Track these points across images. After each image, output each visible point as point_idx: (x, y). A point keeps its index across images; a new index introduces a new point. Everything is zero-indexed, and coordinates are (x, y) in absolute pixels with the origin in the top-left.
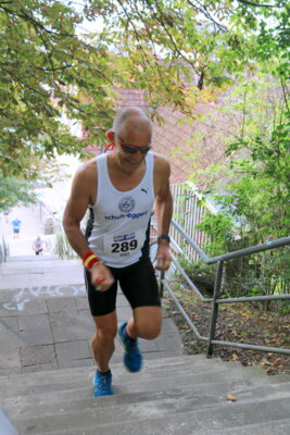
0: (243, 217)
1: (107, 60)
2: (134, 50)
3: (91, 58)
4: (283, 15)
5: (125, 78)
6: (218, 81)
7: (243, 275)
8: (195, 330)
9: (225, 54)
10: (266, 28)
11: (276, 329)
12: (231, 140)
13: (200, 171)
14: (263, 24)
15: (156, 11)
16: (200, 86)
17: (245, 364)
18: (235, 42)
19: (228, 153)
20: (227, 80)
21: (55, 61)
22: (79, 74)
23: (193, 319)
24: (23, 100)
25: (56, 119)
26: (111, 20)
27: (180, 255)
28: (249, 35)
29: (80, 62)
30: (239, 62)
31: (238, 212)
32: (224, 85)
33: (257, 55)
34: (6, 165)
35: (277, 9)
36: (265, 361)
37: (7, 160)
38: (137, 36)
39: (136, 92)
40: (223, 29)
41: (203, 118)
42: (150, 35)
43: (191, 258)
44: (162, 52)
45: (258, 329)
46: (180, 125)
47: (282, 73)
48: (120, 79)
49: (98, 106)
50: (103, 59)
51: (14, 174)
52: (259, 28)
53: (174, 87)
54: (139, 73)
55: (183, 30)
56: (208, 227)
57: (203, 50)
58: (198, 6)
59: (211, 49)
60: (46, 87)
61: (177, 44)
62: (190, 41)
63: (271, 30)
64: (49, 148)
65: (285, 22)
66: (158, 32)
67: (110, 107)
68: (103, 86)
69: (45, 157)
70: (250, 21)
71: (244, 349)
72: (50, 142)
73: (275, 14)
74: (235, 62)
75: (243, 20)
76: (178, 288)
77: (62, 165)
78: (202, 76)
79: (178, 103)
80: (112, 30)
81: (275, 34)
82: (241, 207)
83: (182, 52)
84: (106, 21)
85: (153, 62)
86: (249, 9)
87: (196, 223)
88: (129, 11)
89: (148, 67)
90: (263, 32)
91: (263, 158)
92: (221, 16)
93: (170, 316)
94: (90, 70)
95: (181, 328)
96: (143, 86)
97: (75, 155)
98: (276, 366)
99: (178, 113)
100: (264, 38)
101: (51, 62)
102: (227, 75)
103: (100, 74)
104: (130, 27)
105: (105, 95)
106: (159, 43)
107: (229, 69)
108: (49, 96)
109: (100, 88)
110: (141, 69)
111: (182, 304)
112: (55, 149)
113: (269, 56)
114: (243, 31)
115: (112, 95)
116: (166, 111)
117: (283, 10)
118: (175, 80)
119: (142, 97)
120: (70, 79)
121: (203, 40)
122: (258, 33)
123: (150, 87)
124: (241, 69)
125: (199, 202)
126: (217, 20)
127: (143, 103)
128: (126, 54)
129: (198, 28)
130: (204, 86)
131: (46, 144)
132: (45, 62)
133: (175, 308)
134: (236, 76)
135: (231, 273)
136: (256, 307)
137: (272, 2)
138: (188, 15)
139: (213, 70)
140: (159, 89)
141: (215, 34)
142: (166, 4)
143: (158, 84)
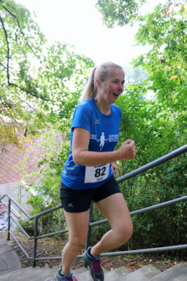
0: (48, 196)
4: (60, 105)
6: (33, 133)
7: (50, 224)
8: (27, 254)
9: (36, 121)
12: (41, 160)
13: (27, 175)
14: (52, 109)
15: (3, 101)
16: (25, 135)
18: (40, 116)
19: (39, 166)
20: (37, 132)
23: (25, 249)
27: (19, 218)
28: (46, 113)
30: (43, 125)
31: (45, 194)
32: (37, 135)
33: (51, 121)
35: (57, 102)
40: (35, 110)
41: (27, 150)
43: (24, 219)
44: (7, 119)
46: (17, 153)
47: (61, 129)
52: (50, 110)
53: (13, 136)
55: (16, 110)
56: (31, 202)
57: (26, 119)
58: (23, 100)
59: (29, 118)
61: (14, 116)
62: (19, 115)
63: (55, 111)
65: (61, 107)
66: (4, 110)
70: (46, 107)
71: (51, 260)
73: (57, 104)
74: (41, 124)
75: (43, 106)
76: (18, 235)
78: (26, 130)
79: (15, 143)
81: (58, 113)
82: (47, 191)
83: (17, 120)
85: (2, 124)
86: (45, 102)
87: (26, 201)
90: (52, 112)
91: (54, 168)
92: (34, 104)
93: (14, 249)
95: (19, 255)
99: (15, 148)
100: (52, 114)
102: (38, 130)
106: (5, 115)
107: (38, 127)
111: (20, 242)
113: (55, 122)
114: (43, 111)
116: (10, 147)
117: (60, 103)
118: (13, 132)
121: (26, 115)
122: (50, 112)
124: (44, 128)
125: (27, 190)
126: (32, 106)
129: (23, 109)
130: (27, 135)
133: (16, 245)
134: (42, 131)
135: (44, 224)
136: (57, 239)
137: (55, 99)
138: (18, 103)
139: (31, 128)
140: (6, 137)
141: (31, 112)
142: (8, 98)
143: (5, 134)
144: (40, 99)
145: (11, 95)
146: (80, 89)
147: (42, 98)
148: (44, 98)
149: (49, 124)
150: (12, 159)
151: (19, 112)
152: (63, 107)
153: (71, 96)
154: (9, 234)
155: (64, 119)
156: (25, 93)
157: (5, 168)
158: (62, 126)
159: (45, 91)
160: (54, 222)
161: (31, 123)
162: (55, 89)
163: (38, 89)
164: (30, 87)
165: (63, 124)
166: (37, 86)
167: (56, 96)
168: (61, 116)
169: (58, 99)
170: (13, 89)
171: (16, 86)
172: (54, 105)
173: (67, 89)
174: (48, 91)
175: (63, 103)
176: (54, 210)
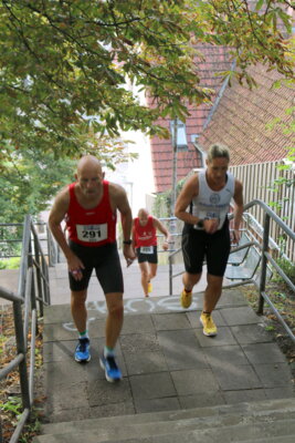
1: (183, 9)
3: (161, 7)
21: (118, 14)
22: (147, 28)
24: (79, 64)
25: (120, 86)
29: (148, 12)
34: (59, 144)
37: (60, 139)
49: (171, 67)
51: (68, 155)
53: (270, 40)
54: (223, 23)
60: (108, 48)
64: (111, 124)
67: (186, 68)
68: (177, 42)
69: (106, 133)
72: (112, 115)
77: (127, 142)
79: (274, 60)
85: (241, 7)
89: (235, 15)
93: (274, 340)
94: (162, 23)
96: (228, 40)
97: (144, 130)
101: (113, 15)
103: (174, 27)
105: (181, 54)
108: (113, 59)
109: (173, 46)
111: (288, 323)
112: (118, 123)
115: (188, 52)
118: (271, 30)
120: (137, 35)
123: (238, 41)
127: (222, 58)
131: (108, 118)
132: (105, 16)
133: (282, 329)
140: (249, 42)
143: (248, 35)
150: (255, 99)
154: (262, 300)
157: (239, 123)
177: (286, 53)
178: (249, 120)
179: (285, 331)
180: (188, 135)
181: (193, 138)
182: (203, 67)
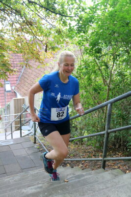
1: (5, 41)
2: (17, 37)
4: (78, 20)
5: (13, 49)
6: (53, 48)
9: (55, 37)
10: (71, 26)
11: (85, 152)
14: (70, 24)
15: (24, 19)
16: (46, 51)
17: (72, 167)
18: (59, 32)
20: (57, 48)
26: (5, 24)
28: (65, 28)
30: (62, 40)
32: (56, 50)
33: (69, 37)
35: (74, 18)
36: (81, 165)
38: (17, 30)
39: (19, 55)
40: (54, 26)
41: (48, 64)
42: (23, 30)
44: (28, 37)
45: (77, 152)
46: (39, 68)
47: (79, 44)
48: (11, 50)
49: (2, 62)
50: (3, 41)
52: (69, 26)
53: (35, 52)
54: (19, 47)
55: (37, 27)
57: (46, 35)
58: (42, 17)
59: (49, 35)
61: (35, 33)
62: (40, 32)
63: (73, 26)
65: (79, 23)
66: (26, 28)
67: (7, 62)
68: (3, 52)
70: (65, 23)
71: (72, 161)
73: (74, 20)
74: (60, 40)
75: (62, 22)
76: (43, 139)
78: (47, 46)
79: (37, 59)
80: (6, 28)
83: (37, 37)
84: (3, 24)
85: (25, 41)
86: (64, 18)
88: (13, 20)
89: (23, 43)
92: (53, 21)
93: (40, 151)
96: (21, 52)
98: (85, 166)
99: (37, 63)
100: (71, 30)
102: (57, 46)
103: (1, 47)
104: (14, 27)
105: (4, 57)
106: (27, 33)
107: (58, 43)
109: (2, 54)
110: (20, 45)
111: (44, 145)
113: (74, 37)
114: (62, 27)
115: (8, 57)
116: (32, 62)
118: (35, 49)
119: (22, 57)
121: (45, 31)
122: (68, 28)
123: (24, 52)
124: (63, 43)
126: (51, 23)
127: (22, 60)
128: (13, 39)
129: (43, 26)
130: (48, 51)
133: (42, 147)
134: (61, 46)
136: (77, 144)
137: (73, 15)
138: (38, 21)
139: (51, 44)
140: (28, 53)
141: (50, 29)
142: (28, 16)
143: (28, 51)
144: (58, 16)
145: (31, 12)
146: (96, 3)
147: (60, 14)
148: (62, 14)
149: (67, 40)
150: (34, 73)
151: (40, 29)
152: (81, 22)
153: (88, 11)
154: (35, 138)
155: (82, 34)
156: (44, 10)
157: (29, 82)
158: (80, 40)
159: (63, 7)
160: (74, 129)
161: (51, 39)
162: (72, 4)
163: (56, 6)
164: (48, 4)
165: (80, 39)
166: (55, 3)
167: (74, 11)
168: (79, 31)
169: (76, 15)
170: (32, 7)
171: (36, 3)
172: (71, 20)
173: (85, 3)
174: (66, 7)
175: (81, 18)
176: (73, 119)
177: (41, 57)
178: (32, 80)
179: (43, 148)
180: (11, 87)
181: (13, 88)
182: (15, 63)
